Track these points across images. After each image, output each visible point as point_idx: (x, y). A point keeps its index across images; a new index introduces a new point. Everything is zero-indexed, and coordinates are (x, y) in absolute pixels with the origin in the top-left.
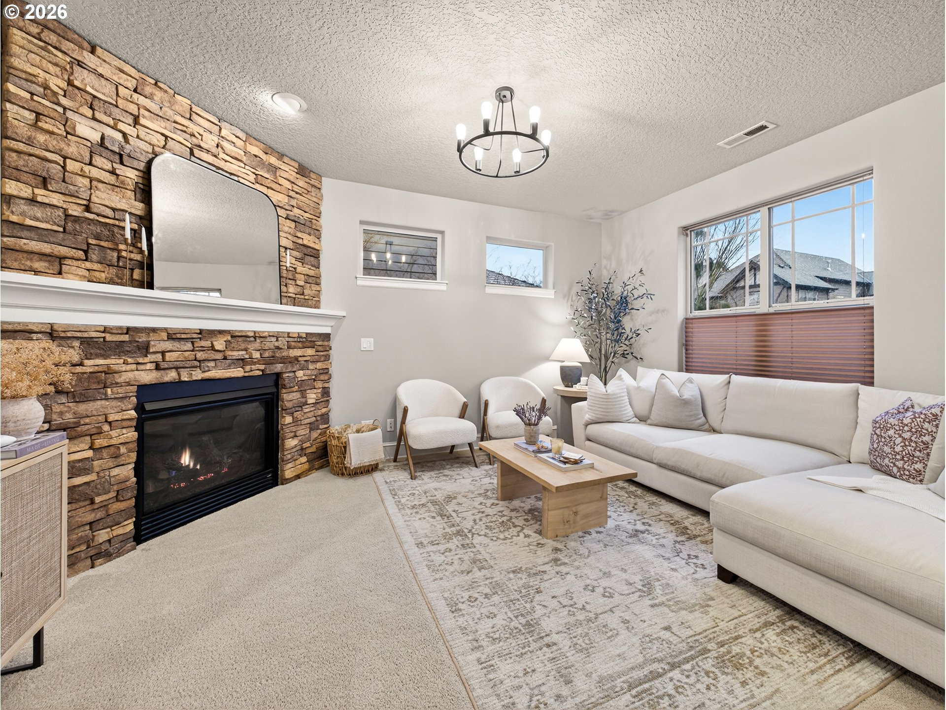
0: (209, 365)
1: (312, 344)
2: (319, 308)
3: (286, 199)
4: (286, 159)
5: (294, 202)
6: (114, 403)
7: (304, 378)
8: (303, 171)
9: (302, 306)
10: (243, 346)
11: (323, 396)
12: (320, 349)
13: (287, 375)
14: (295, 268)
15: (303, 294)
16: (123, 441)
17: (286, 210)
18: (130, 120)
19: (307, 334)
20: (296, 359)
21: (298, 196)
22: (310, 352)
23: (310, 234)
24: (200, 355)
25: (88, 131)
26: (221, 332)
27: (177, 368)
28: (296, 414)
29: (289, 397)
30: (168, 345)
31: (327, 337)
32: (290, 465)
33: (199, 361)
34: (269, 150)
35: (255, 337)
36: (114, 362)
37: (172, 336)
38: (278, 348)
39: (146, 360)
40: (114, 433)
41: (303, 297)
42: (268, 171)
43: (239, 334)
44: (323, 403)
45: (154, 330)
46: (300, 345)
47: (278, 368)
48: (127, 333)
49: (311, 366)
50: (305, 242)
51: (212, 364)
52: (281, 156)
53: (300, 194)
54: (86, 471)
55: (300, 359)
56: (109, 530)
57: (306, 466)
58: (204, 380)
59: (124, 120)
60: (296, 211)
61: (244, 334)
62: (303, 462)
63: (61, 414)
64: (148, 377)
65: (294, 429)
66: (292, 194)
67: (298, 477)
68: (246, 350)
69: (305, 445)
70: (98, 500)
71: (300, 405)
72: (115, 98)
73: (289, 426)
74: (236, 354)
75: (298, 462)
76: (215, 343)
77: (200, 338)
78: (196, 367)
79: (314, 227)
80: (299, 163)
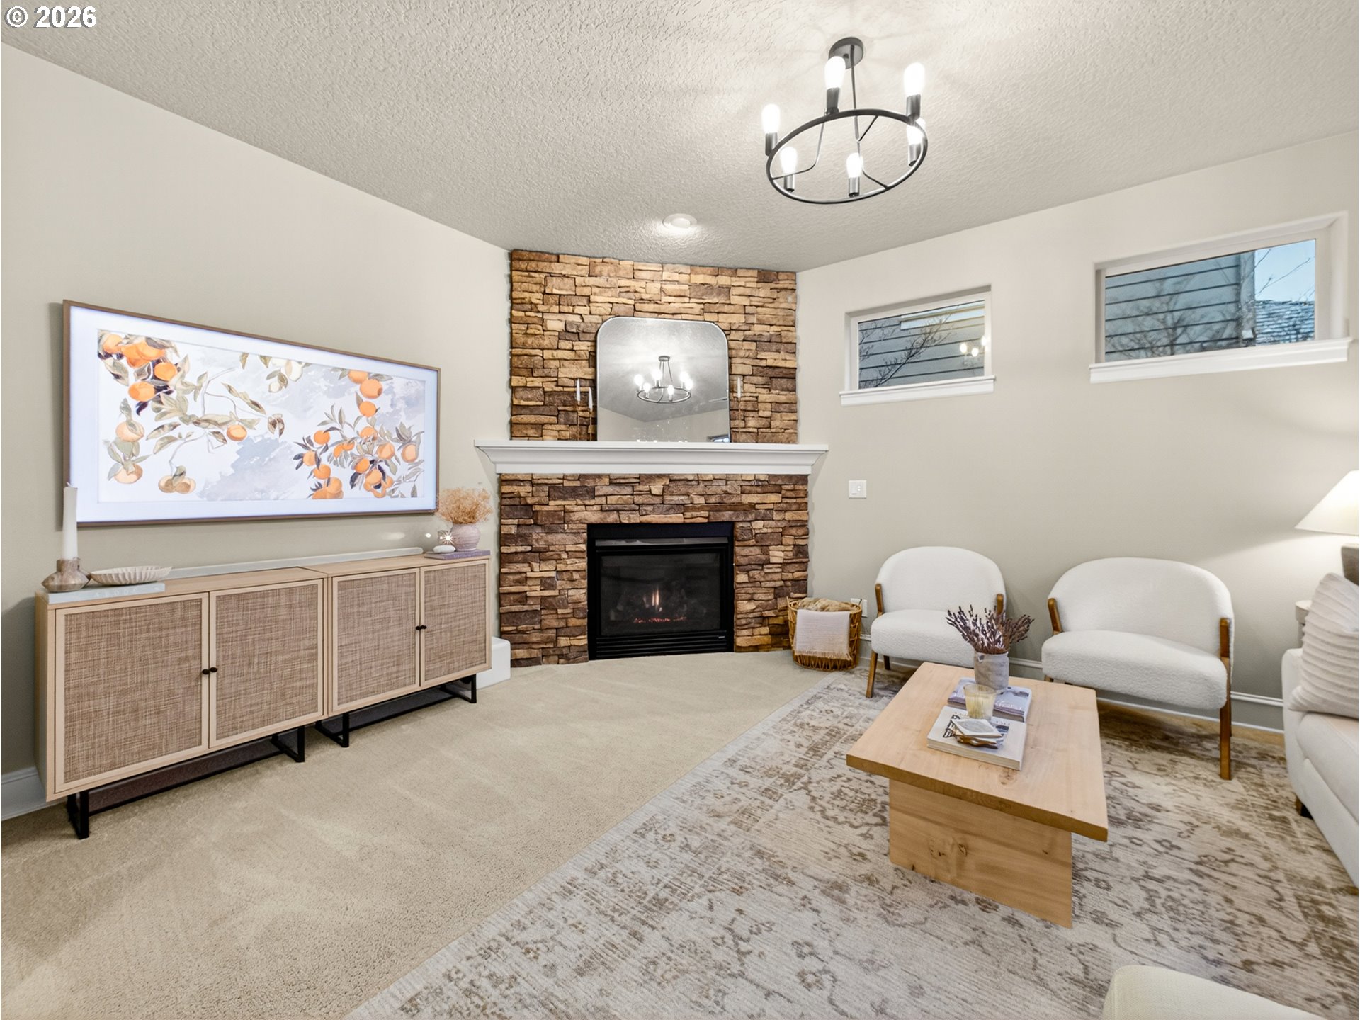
0: (646, 508)
1: (778, 488)
2: (794, 442)
3: (742, 319)
4: (740, 273)
5: (753, 319)
6: (571, 537)
7: (765, 530)
8: (765, 276)
9: (768, 442)
10: (683, 490)
11: (796, 555)
12: (789, 494)
13: (741, 525)
14: (757, 397)
15: (770, 427)
16: (576, 568)
17: (744, 331)
18: (585, 301)
19: (769, 476)
20: (752, 506)
21: (759, 309)
22: (775, 498)
23: (778, 351)
24: (637, 499)
25: (555, 324)
26: (660, 476)
27: (618, 511)
28: (751, 573)
29: (744, 553)
30: (610, 490)
31: (803, 479)
32: (745, 632)
33: (638, 505)
34: (717, 272)
35: (698, 481)
36: (570, 504)
37: (614, 481)
38: (726, 493)
39: (592, 502)
40: (569, 561)
41: (768, 430)
42: (719, 294)
43: (678, 478)
44: (797, 565)
45: (599, 476)
46: (759, 490)
47: (726, 516)
48: (579, 480)
49: (776, 516)
50: (770, 363)
51: (650, 508)
52: (734, 272)
53: (762, 307)
54: (553, 587)
55: (757, 506)
56: (568, 638)
57: (767, 639)
58: (641, 524)
59: (580, 303)
60: (758, 329)
61: (683, 478)
62: (763, 633)
63: (537, 540)
64: (594, 517)
65: (751, 591)
66: (749, 310)
67: (756, 648)
68: (688, 495)
69: (767, 613)
70: (560, 611)
71: (760, 563)
72: (574, 288)
73: (744, 585)
74: (676, 499)
75: (757, 631)
76: (652, 487)
77: (639, 483)
78: (635, 510)
79: (784, 341)
80: (758, 269)
